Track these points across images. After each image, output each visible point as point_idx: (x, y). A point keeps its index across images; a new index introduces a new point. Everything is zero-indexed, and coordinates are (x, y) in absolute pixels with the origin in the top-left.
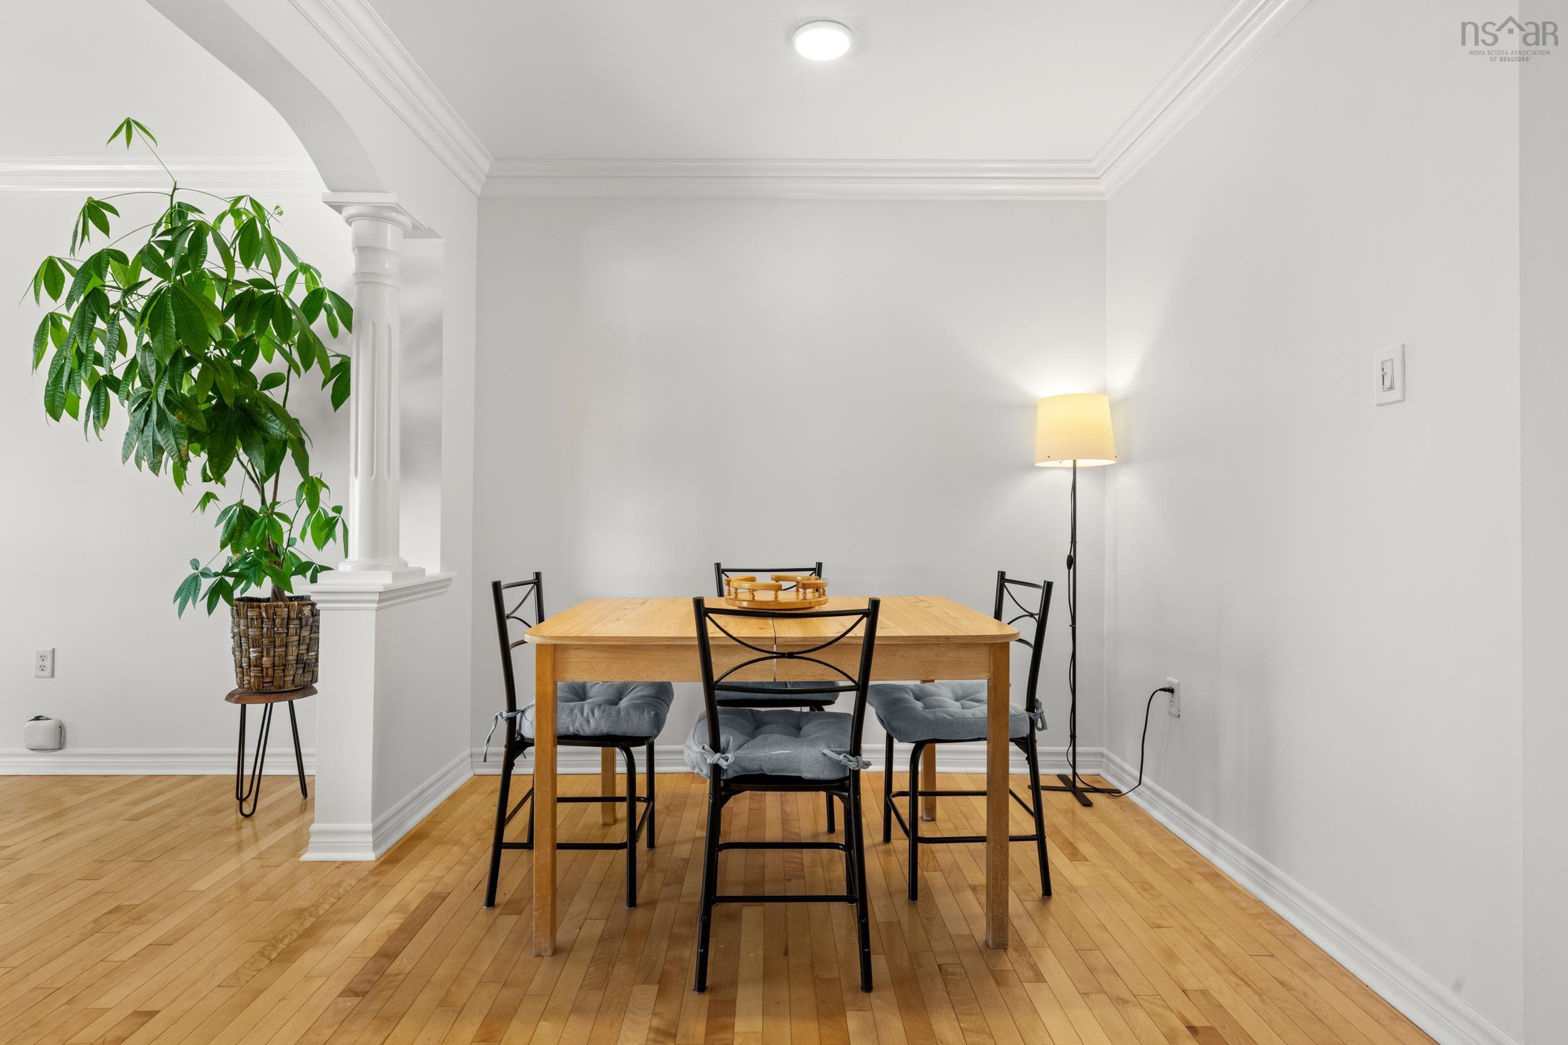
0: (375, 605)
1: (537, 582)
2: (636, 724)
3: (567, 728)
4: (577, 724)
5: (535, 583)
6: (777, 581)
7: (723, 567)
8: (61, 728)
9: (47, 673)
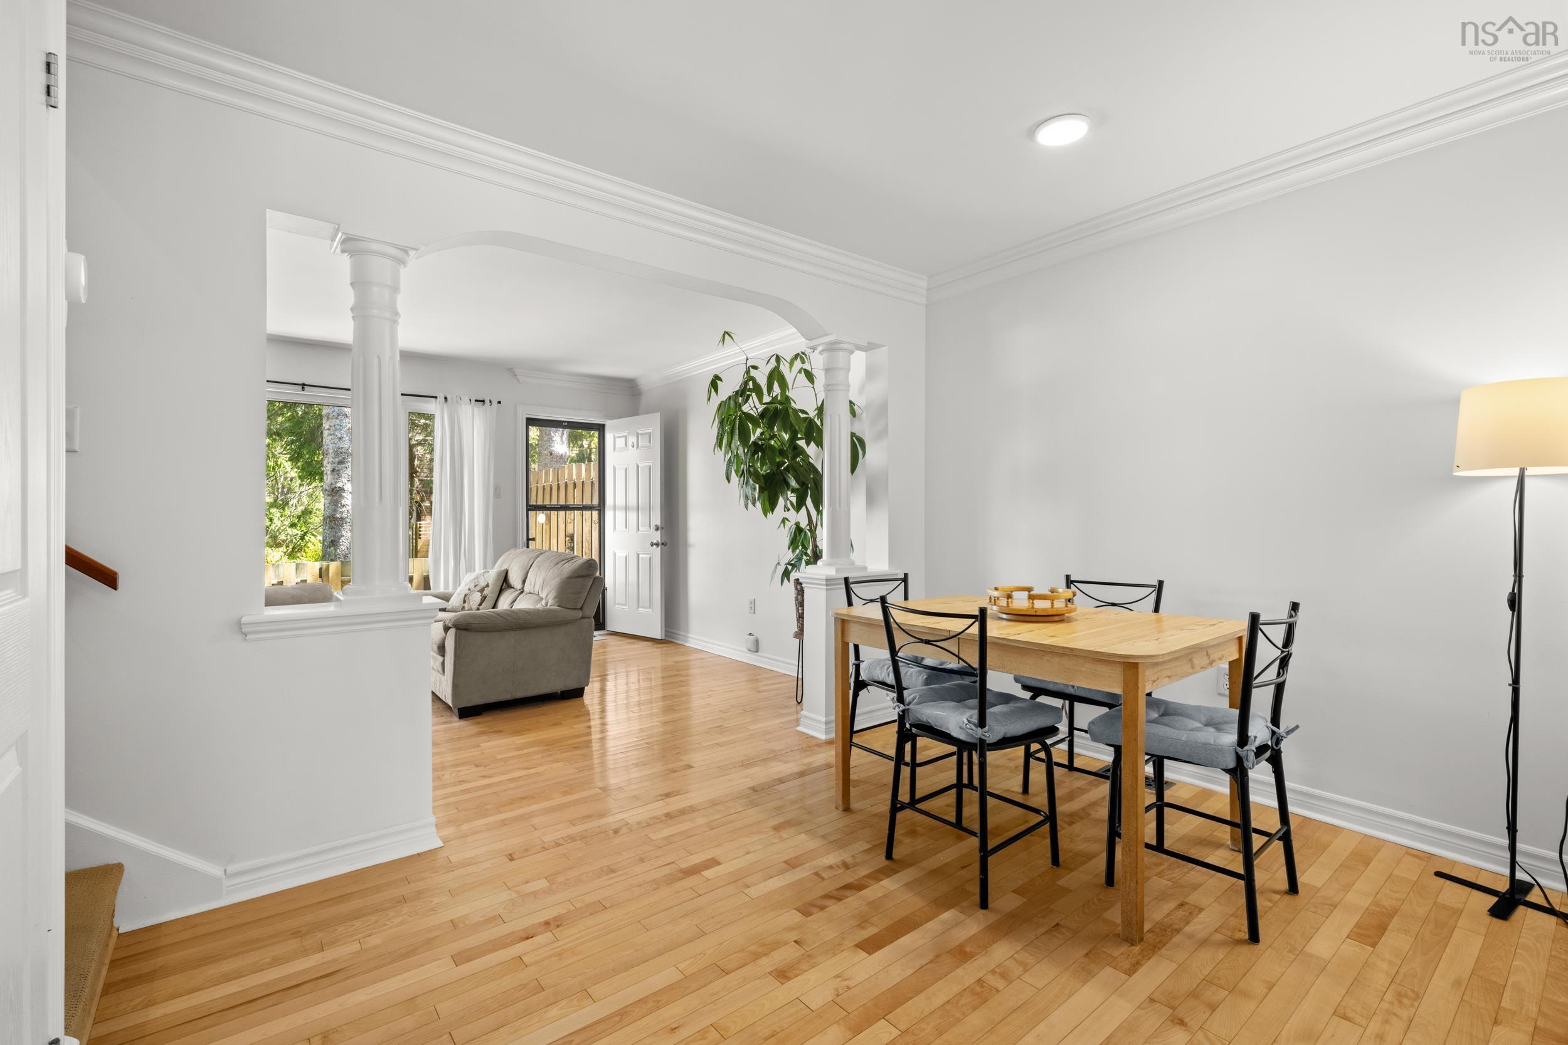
0: (825, 587)
1: (905, 580)
2: (914, 682)
3: (878, 676)
4: (883, 675)
5: (903, 581)
6: (1052, 592)
7: (1072, 578)
8: (757, 641)
9: (753, 611)
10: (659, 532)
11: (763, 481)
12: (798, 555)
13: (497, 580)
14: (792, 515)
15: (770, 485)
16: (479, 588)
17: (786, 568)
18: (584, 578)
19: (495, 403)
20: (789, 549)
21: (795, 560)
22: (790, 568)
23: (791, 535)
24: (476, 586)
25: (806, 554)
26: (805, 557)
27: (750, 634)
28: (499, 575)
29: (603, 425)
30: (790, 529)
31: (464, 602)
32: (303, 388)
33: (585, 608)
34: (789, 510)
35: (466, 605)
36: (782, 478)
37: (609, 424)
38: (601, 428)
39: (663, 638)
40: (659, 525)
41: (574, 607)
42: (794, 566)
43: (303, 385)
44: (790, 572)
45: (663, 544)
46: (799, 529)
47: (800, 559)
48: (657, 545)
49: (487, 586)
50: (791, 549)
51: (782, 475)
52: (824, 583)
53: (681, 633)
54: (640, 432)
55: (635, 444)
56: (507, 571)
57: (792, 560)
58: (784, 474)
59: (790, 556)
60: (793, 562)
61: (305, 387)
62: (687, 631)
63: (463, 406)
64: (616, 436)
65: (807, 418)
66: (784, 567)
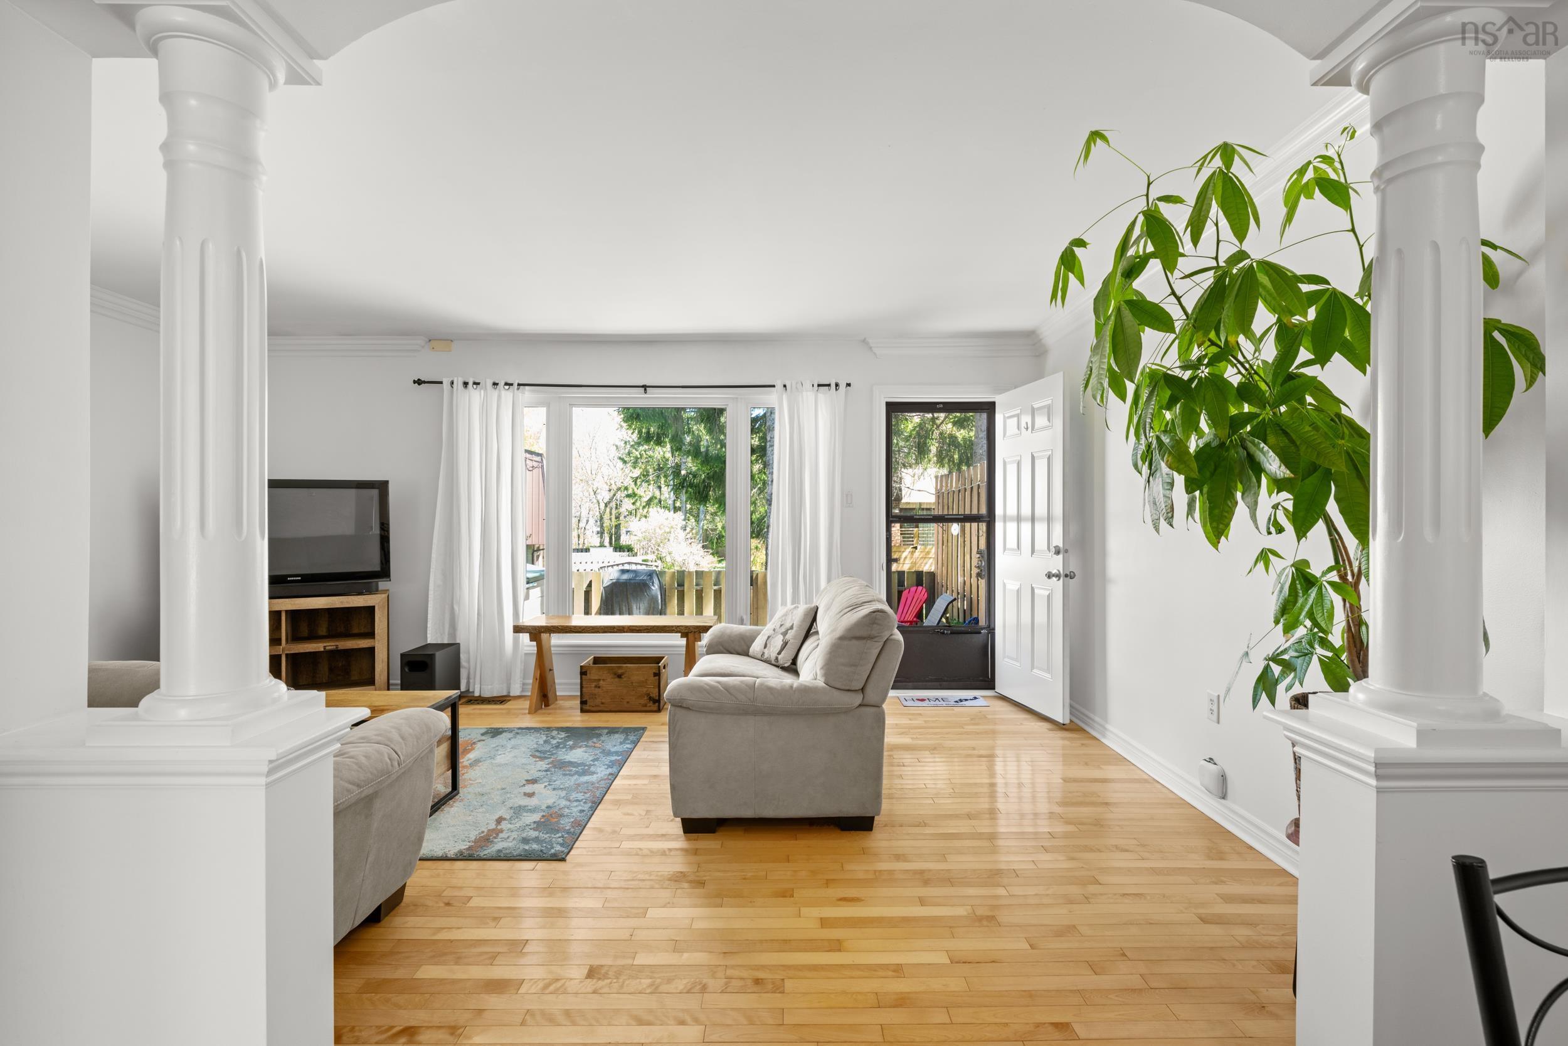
0: (1373, 782)
8: (1223, 778)
9: (1215, 717)
10: (1061, 556)
11: (1194, 465)
12: (1299, 642)
13: (804, 620)
14: (1286, 542)
15: (1213, 474)
16: (783, 630)
17: (1267, 669)
18: (865, 641)
19: (842, 386)
20: (1277, 622)
21: (1293, 653)
22: (1277, 669)
23: (1281, 591)
24: (781, 625)
25: (1324, 643)
26: (1319, 650)
27: (1211, 760)
28: (806, 615)
29: (993, 404)
30: (1279, 576)
31: (765, 647)
32: (645, 390)
33: (869, 690)
34: (1280, 530)
35: (766, 651)
36: (1244, 453)
37: (999, 399)
38: (989, 408)
39: (1067, 721)
40: (1061, 545)
41: (847, 688)
42: (1288, 667)
43: (645, 387)
44: (1277, 682)
45: (1066, 576)
46: (1303, 579)
47: (1307, 655)
48: (1058, 576)
49: (792, 628)
50: (1280, 626)
51: (1245, 448)
52: (1372, 769)
53: (1097, 719)
54: (1035, 406)
55: (1030, 425)
56: (817, 608)
57: (1285, 651)
58: (1249, 445)
59: (1276, 640)
60: (1286, 657)
61: (647, 388)
62: (1105, 718)
63: (804, 393)
64: (1007, 415)
65: (1320, 292)
66: (1262, 665)
